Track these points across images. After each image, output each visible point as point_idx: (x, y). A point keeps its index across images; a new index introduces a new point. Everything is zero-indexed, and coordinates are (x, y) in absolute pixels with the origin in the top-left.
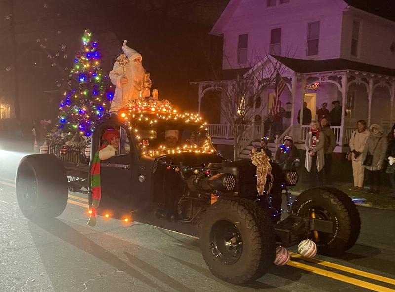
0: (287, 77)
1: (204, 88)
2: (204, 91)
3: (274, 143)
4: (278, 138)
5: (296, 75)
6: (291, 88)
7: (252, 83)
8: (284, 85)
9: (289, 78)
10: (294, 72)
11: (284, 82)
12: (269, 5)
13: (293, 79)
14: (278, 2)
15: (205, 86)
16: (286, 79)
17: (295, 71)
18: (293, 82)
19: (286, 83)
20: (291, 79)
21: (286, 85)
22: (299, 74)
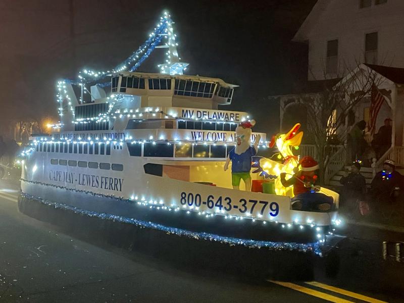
0: (384, 90)
1: (286, 103)
2: (287, 106)
3: (371, 167)
4: (376, 162)
5: (397, 87)
6: (391, 102)
7: (344, 97)
8: (382, 99)
9: (388, 90)
10: (393, 83)
11: (381, 94)
12: (362, 6)
13: (392, 91)
14: (373, 3)
15: (287, 100)
16: (383, 91)
17: (395, 82)
18: (393, 94)
19: (384, 96)
20: (390, 91)
21: (384, 98)
22: (399, 86)
